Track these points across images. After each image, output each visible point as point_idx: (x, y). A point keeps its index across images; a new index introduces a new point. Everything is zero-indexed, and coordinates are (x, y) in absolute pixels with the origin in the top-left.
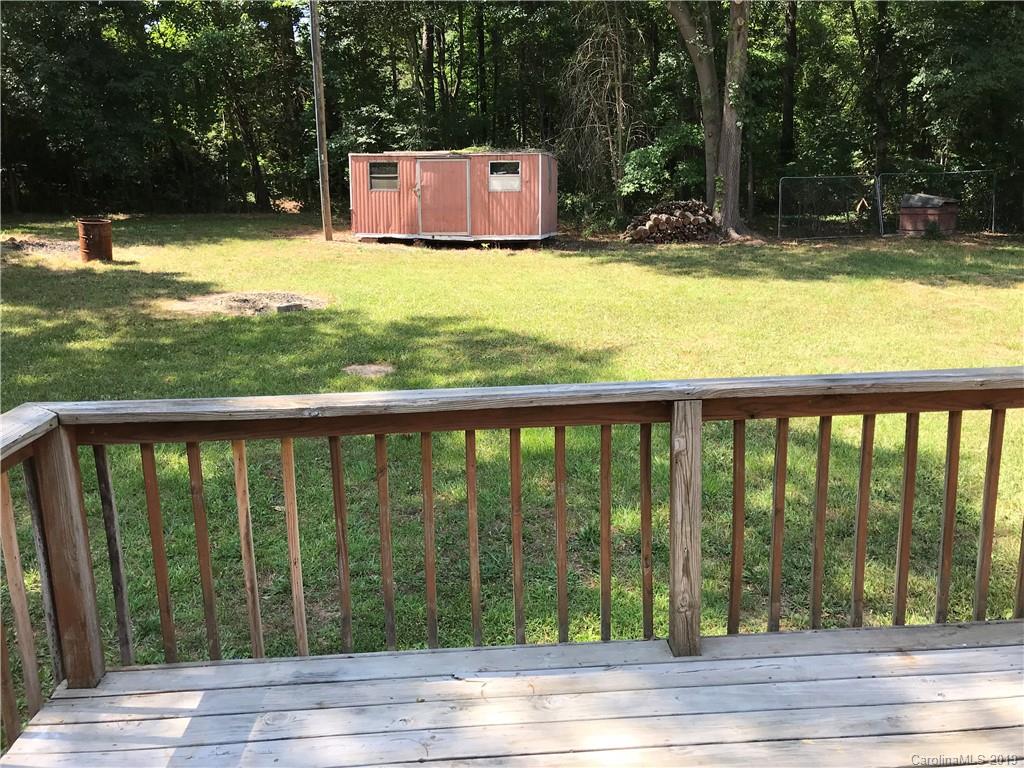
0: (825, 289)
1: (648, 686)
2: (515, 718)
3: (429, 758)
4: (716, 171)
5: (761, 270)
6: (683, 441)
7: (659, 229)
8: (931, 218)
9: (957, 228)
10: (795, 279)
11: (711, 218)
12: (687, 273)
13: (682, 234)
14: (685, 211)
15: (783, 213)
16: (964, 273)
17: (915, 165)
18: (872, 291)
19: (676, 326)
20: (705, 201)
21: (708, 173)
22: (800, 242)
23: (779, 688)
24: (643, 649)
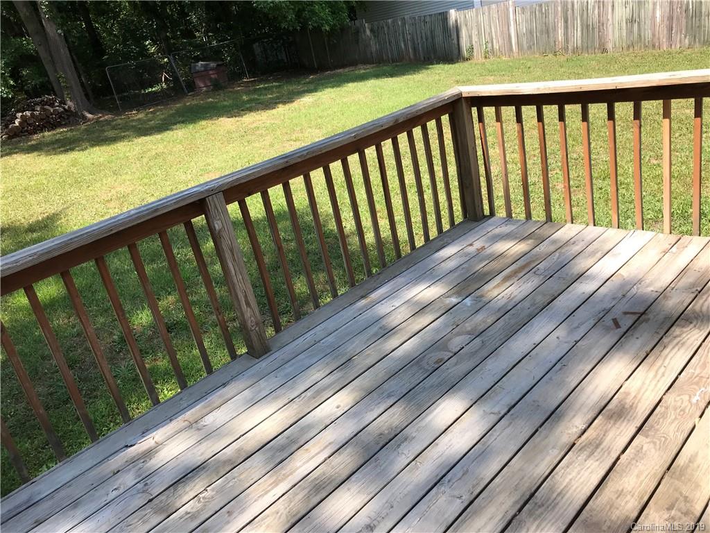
0: (173, 136)
1: (255, 380)
2: (192, 442)
3: (154, 496)
4: (56, 71)
5: (123, 134)
6: (219, 222)
7: (28, 124)
8: (212, 76)
9: (229, 80)
10: (150, 134)
11: (66, 107)
12: (72, 149)
13: (49, 123)
14: (43, 105)
15: (118, 93)
16: (248, 106)
17: (190, 44)
18: (202, 129)
19: (89, 186)
20: (55, 95)
21: (49, 73)
22: (138, 110)
23: (323, 343)
24: (237, 365)
